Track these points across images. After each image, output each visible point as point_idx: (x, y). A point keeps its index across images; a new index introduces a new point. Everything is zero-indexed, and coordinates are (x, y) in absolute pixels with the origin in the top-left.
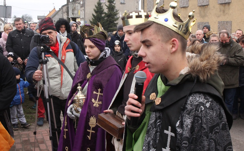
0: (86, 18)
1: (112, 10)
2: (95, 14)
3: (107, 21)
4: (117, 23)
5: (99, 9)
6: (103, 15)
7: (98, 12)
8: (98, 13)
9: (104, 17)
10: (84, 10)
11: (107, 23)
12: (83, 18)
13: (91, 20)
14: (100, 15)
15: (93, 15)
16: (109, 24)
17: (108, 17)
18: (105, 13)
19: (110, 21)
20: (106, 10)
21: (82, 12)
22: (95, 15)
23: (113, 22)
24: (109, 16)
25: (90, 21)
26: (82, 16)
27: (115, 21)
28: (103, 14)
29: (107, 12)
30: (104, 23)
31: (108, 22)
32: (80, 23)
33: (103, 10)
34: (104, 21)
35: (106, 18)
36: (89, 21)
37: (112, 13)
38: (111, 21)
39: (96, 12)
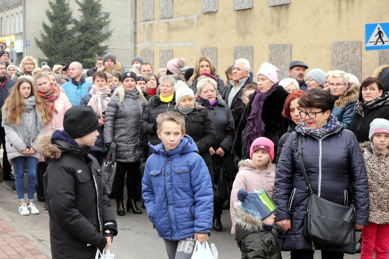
0: (29, 32)
1: (91, 14)
2: (49, 24)
3: (80, 41)
4: (106, 48)
5: (58, 10)
6: (70, 27)
7: (55, 18)
8: (56, 20)
9: (73, 31)
10: (24, 12)
11: (79, 47)
12: (20, 33)
13: (40, 40)
14: (60, 25)
15: (45, 27)
16: (84, 48)
17: (84, 32)
18: (76, 22)
19: (87, 42)
20: (77, 14)
21: (19, 18)
22: (50, 27)
23: (94, 44)
24: (84, 28)
25: (36, 40)
26: (19, 29)
27: (101, 42)
28: (70, 23)
29: (78, 20)
30: (71, 46)
31: (82, 45)
32: (4, 46)
33: (71, 14)
34: (71, 42)
35: (77, 34)
36: (35, 42)
37: (92, 23)
38: (90, 41)
39: (52, 19)
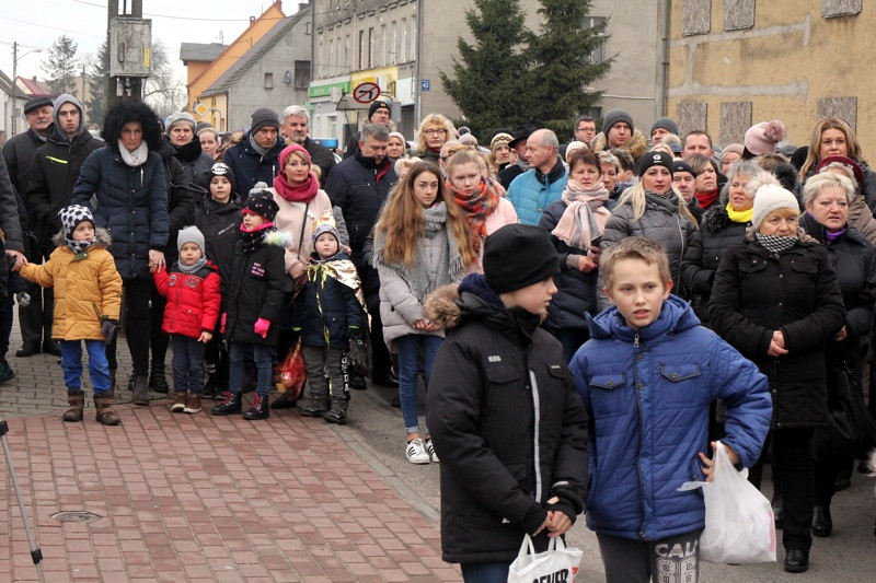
0: (428, 61)
1: (566, 21)
2: (472, 41)
3: (540, 81)
4: (597, 96)
5: (493, 13)
6: (518, 49)
7: (487, 30)
8: (489, 35)
9: (525, 58)
10: (419, 18)
11: (538, 95)
12: (410, 63)
13: (452, 77)
14: (497, 45)
15: (464, 48)
16: (550, 98)
17: (548, 62)
18: (531, 38)
19: (554, 83)
20: (535, 21)
21: (409, 30)
22: (475, 49)
23: (573, 86)
24: (548, 51)
25: (444, 78)
26: (408, 53)
27: (587, 84)
28: (518, 41)
29: (538, 34)
30: (520, 92)
31: (544, 89)
32: (375, 92)
33: (521, 20)
34: (519, 83)
35: (533, 66)
36: (440, 81)
37: (568, 40)
38: (563, 81)
39: (479, 30)
